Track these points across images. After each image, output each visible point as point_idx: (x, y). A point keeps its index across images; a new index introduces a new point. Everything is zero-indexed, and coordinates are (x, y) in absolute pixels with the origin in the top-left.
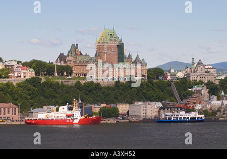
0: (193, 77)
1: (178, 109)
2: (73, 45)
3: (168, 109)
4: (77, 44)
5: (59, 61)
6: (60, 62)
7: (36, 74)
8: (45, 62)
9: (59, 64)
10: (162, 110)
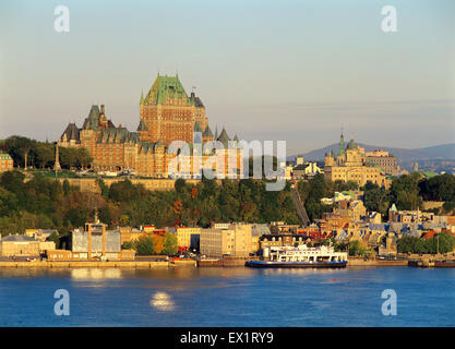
0: (338, 174)
1: (297, 240)
2: (95, 107)
3: (277, 240)
4: (102, 106)
5: (65, 139)
6: (68, 141)
7: (15, 166)
8: (34, 141)
9: (65, 145)
10: (266, 240)
